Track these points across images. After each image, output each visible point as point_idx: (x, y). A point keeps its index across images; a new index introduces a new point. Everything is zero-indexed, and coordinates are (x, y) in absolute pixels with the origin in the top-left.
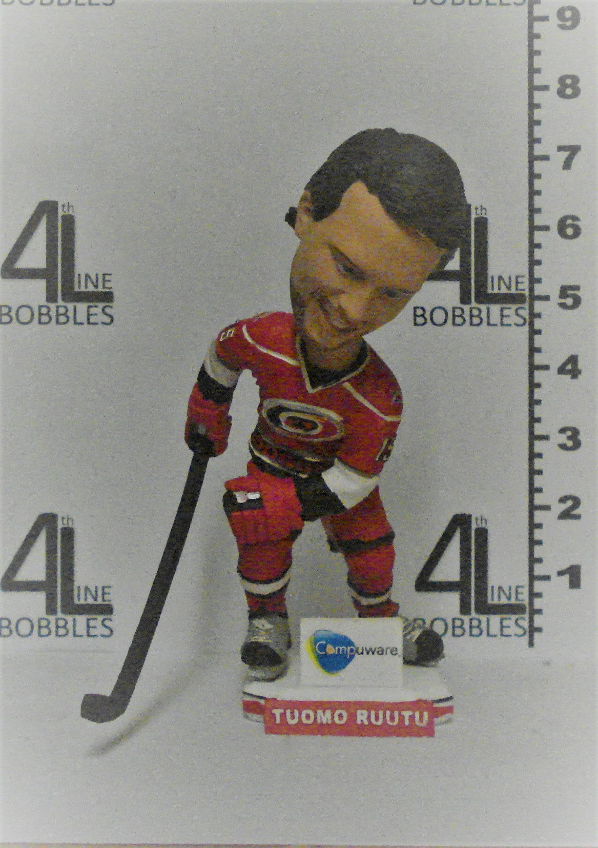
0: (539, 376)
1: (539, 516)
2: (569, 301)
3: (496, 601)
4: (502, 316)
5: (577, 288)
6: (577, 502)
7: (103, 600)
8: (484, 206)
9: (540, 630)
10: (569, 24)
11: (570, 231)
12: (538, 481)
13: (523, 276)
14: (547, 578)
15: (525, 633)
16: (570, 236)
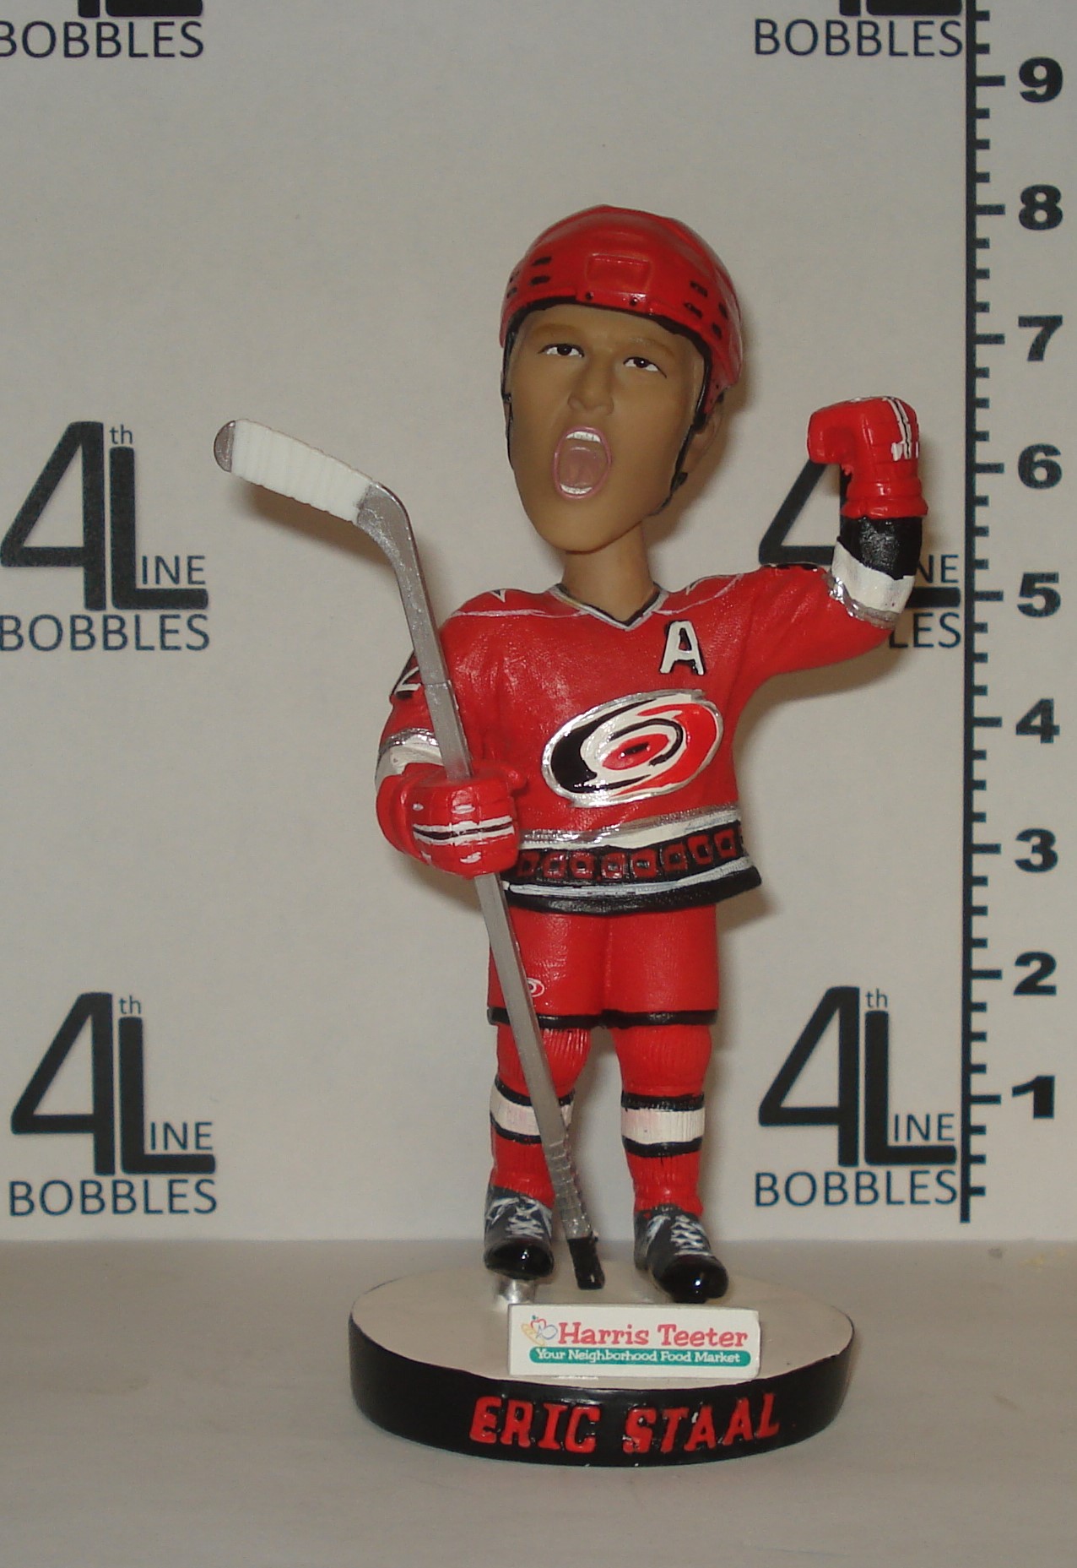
1: (981, 990)
2: (1039, 602)
3: (902, 1142)
4: (916, 629)
5: (1053, 578)
6: (1048, 964)
7: (198, 1147)
9: (980, 1191)
10: (1042, 90)
11: (1040, 474)
12: (980, 927)
13: (955, 557)
14: (994, 1099)
15: (955, 1198)
16: (1041, 483)
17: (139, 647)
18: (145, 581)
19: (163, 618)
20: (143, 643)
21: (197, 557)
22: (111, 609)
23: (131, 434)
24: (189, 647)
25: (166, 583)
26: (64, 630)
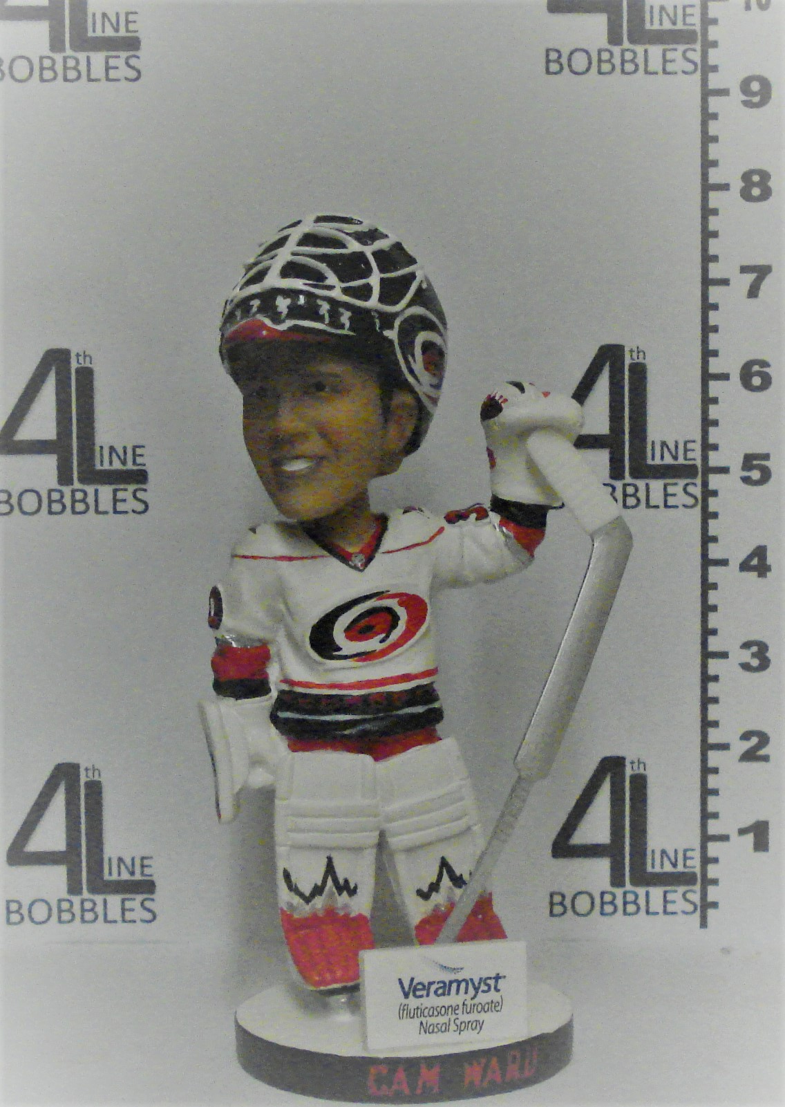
0: (714, 573)
1: (714, 758)
3: (657, 869)
4: (666, 495)
5: (766, 457)
6: (764, 739)
7: (143, 875)
8: (641, 348)
9: (715, 905)
10: (756, 99)
11: (756, 381)
12: (714, 712)
13: (694, 441)
14: (724, 838)
15: (695, 909)
16: (757, 388)
17: (97, 512)
18: (102, 464)
19: (115, 491)
20: (101, 509)
21: (140, 447)
22: (77, 485)
23: (91, 358)
24: (134, 511)
25: (117, 465)
26: (43, 500)
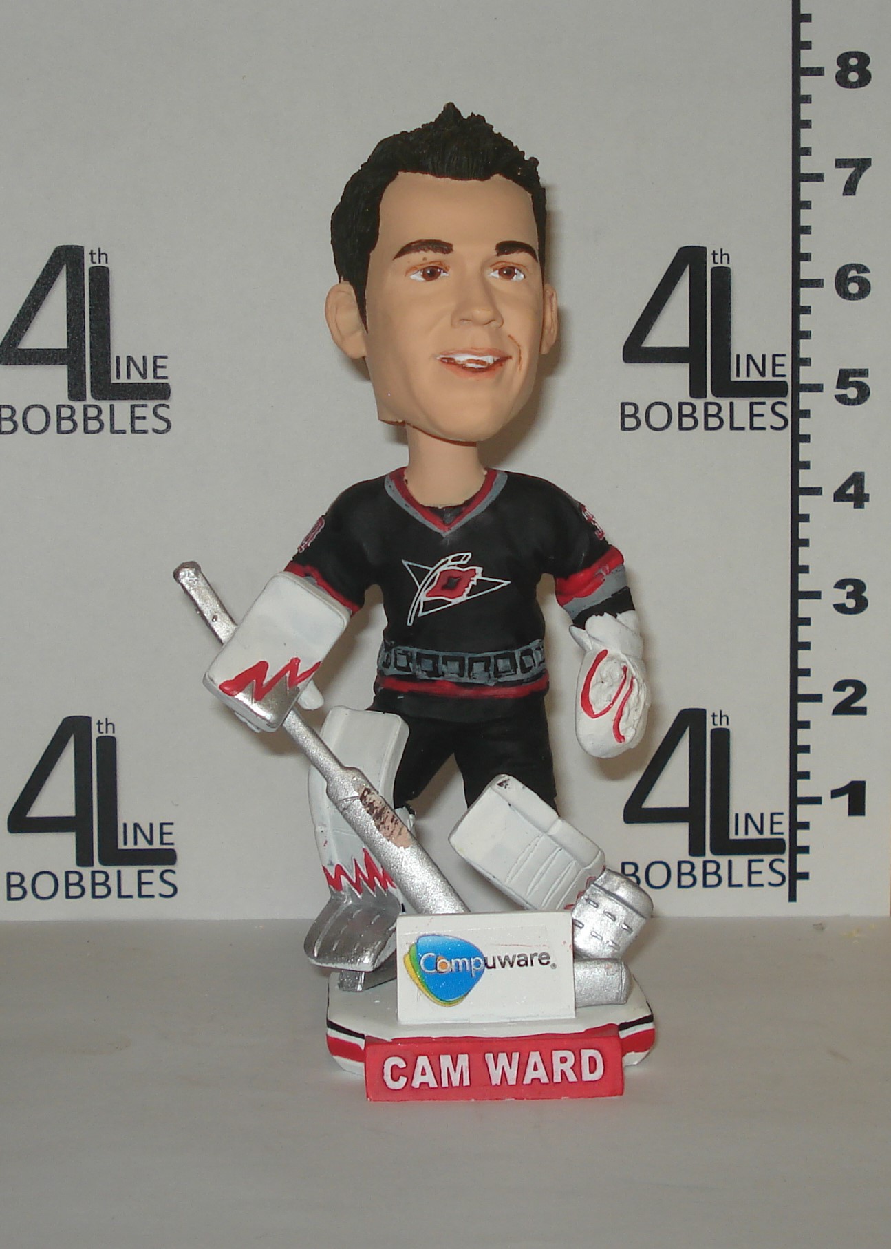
1: (806, 711)
3: (741, 836)
4: (753, 415)
5: (863, 373)
6: (860, 689)
7: (162, 843)
9: (805, 876)
11: (853, 288)
12: (804, 659)
13: (783, 355)
14: (817, 801)
15: (784, 880)
16: (854, 294)
17: (113, 431)
18: (118, 377)
19: (133, 407)
20: (117, 428)
21: (161, 357)
22: (90, 400)
23: (106, 256)
24: (154, 431)
25: (136, 378)
26: (51, 415)
